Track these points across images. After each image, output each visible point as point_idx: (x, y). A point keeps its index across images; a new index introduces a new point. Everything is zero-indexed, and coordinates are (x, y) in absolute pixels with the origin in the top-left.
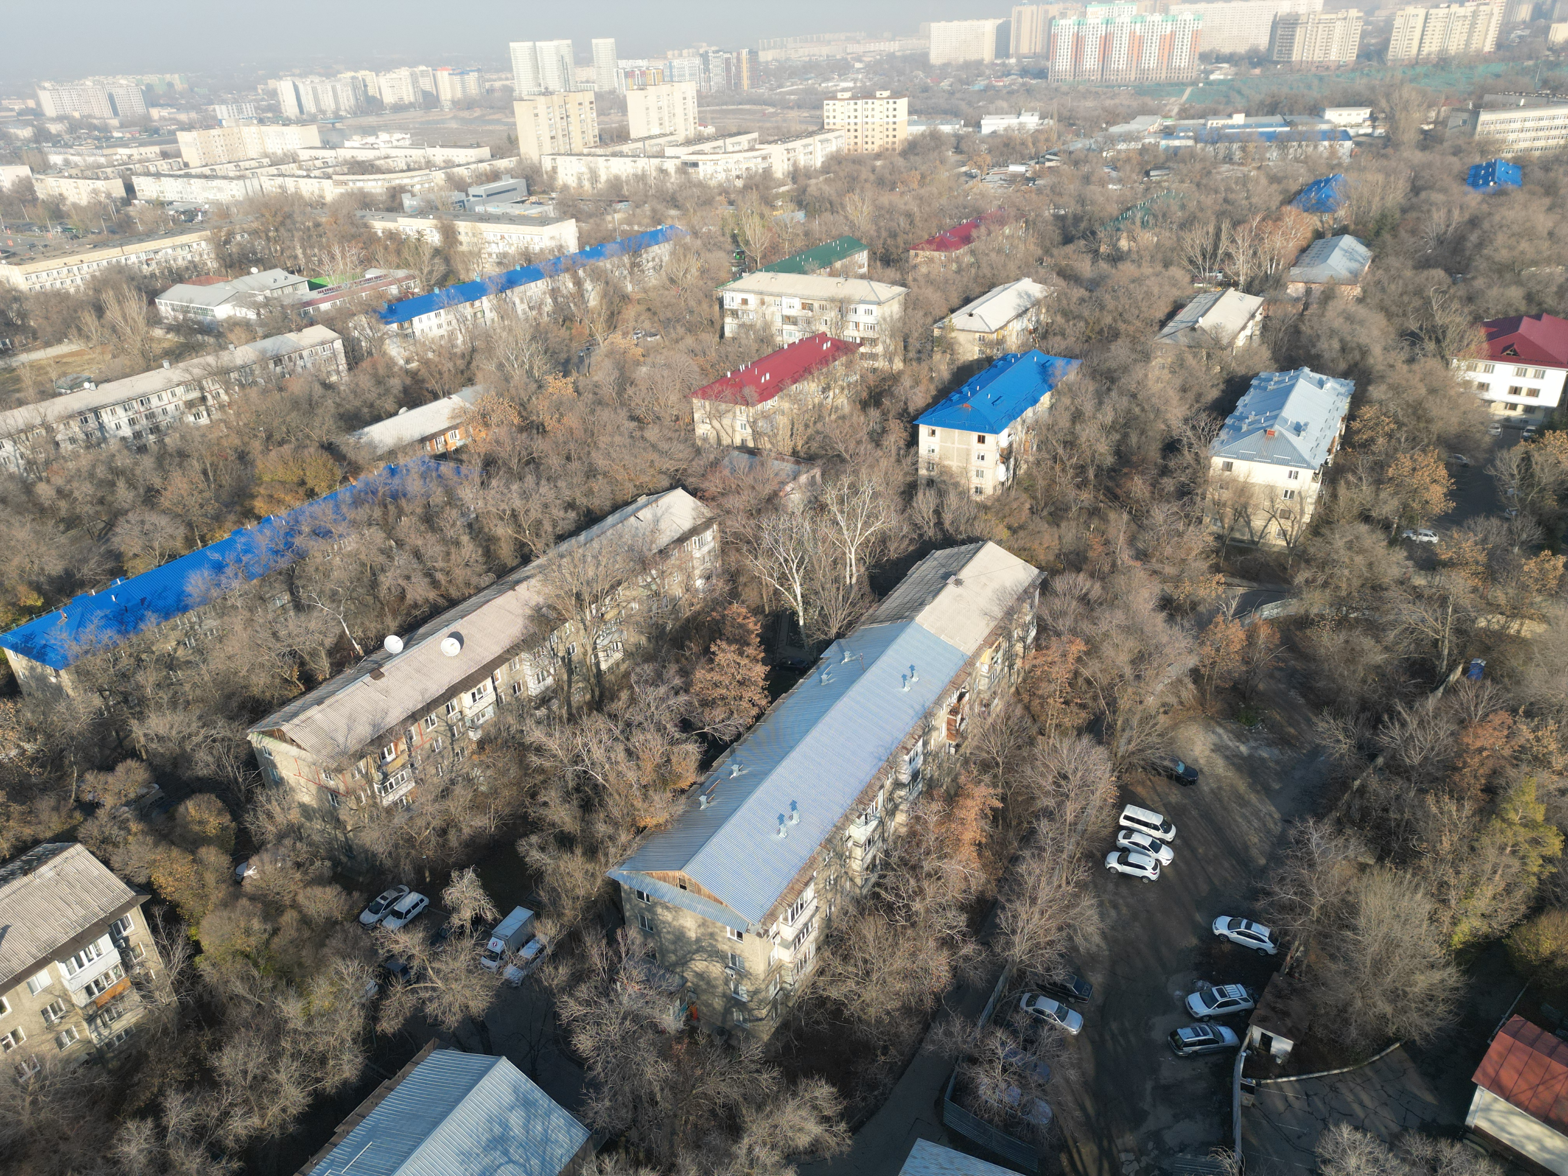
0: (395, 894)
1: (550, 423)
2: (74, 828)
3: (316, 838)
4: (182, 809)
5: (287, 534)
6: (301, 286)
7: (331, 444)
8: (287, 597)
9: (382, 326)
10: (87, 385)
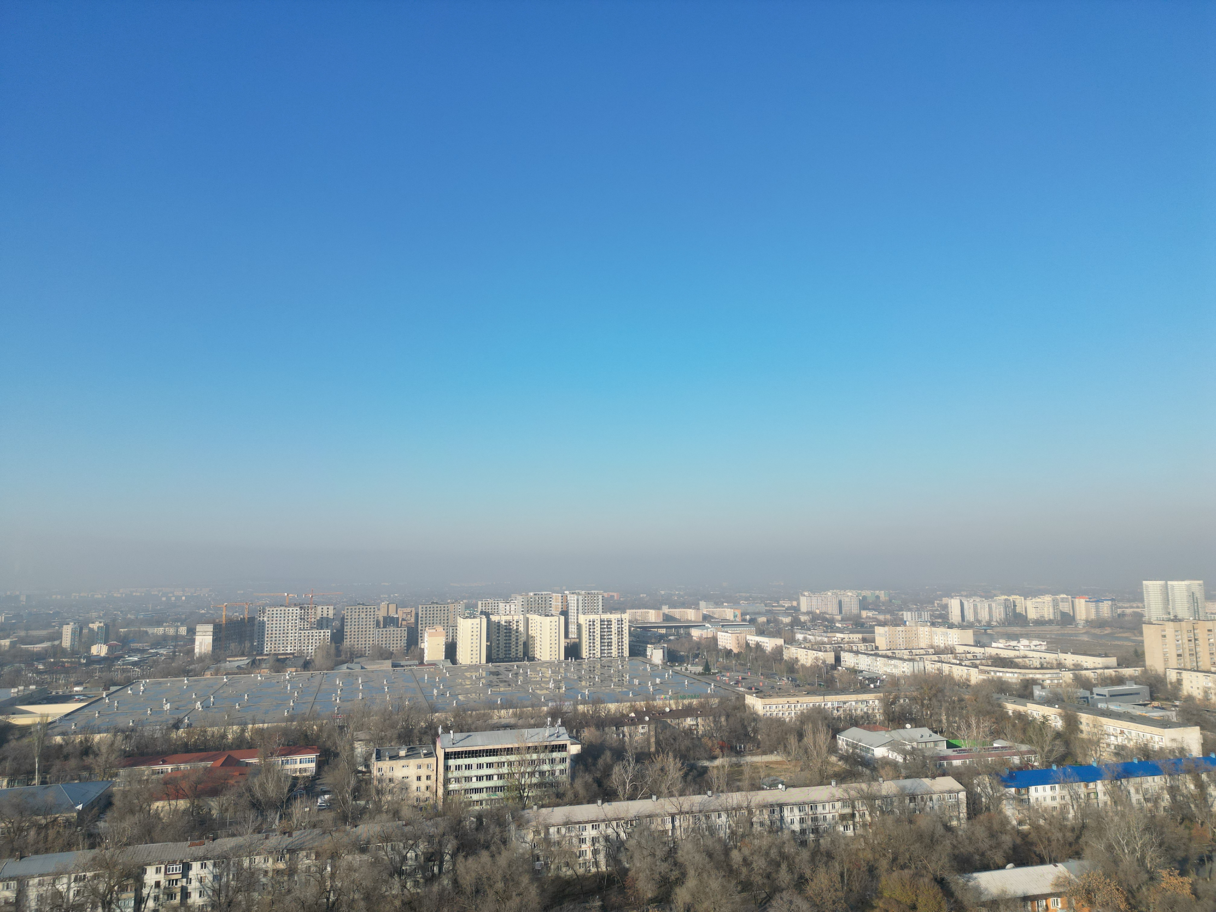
6: (940, 744)
7: (943, 879)
9: (1001, 788)
10: (780, 786)
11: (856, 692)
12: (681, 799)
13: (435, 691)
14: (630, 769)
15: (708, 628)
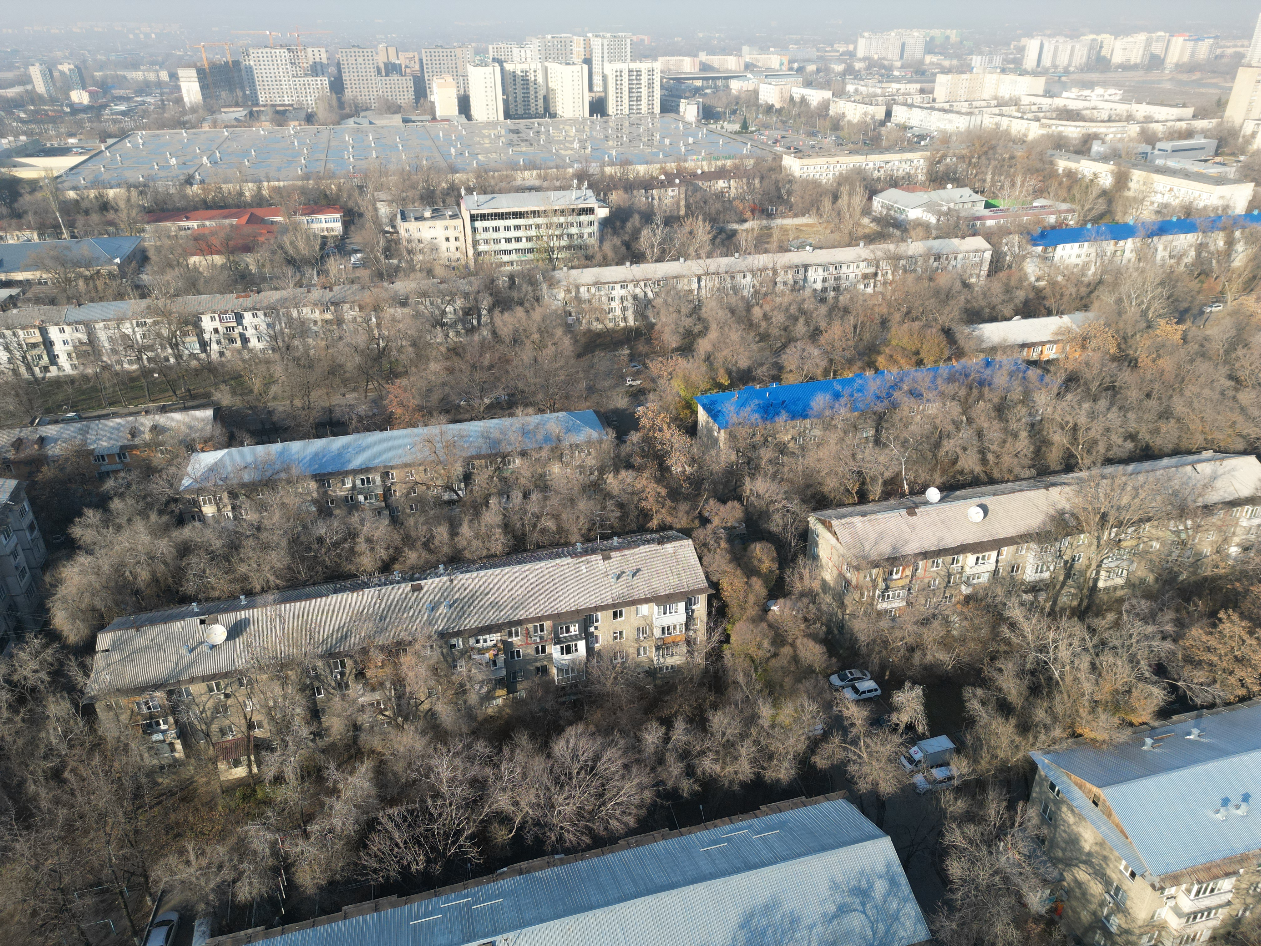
0: (860, 675)
1: (1144, 360)
2: (692, 529)
3: (824, 607)
4: (753, 546)
5: (891, 387)
6: (979, 204)
7: (949, 330)
8: (872, 432)
9: (1029, 247)
10: (808, 248)
11: (902, 150)
12: (709, 261)
13: (453, 151)
14: (659, 233)
15: (749, 79)
